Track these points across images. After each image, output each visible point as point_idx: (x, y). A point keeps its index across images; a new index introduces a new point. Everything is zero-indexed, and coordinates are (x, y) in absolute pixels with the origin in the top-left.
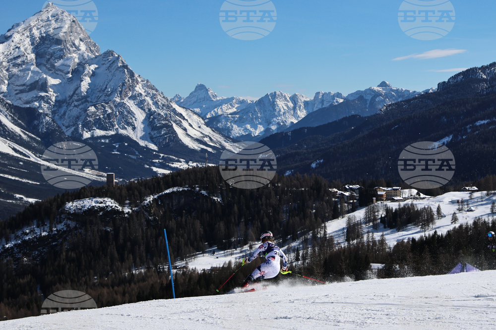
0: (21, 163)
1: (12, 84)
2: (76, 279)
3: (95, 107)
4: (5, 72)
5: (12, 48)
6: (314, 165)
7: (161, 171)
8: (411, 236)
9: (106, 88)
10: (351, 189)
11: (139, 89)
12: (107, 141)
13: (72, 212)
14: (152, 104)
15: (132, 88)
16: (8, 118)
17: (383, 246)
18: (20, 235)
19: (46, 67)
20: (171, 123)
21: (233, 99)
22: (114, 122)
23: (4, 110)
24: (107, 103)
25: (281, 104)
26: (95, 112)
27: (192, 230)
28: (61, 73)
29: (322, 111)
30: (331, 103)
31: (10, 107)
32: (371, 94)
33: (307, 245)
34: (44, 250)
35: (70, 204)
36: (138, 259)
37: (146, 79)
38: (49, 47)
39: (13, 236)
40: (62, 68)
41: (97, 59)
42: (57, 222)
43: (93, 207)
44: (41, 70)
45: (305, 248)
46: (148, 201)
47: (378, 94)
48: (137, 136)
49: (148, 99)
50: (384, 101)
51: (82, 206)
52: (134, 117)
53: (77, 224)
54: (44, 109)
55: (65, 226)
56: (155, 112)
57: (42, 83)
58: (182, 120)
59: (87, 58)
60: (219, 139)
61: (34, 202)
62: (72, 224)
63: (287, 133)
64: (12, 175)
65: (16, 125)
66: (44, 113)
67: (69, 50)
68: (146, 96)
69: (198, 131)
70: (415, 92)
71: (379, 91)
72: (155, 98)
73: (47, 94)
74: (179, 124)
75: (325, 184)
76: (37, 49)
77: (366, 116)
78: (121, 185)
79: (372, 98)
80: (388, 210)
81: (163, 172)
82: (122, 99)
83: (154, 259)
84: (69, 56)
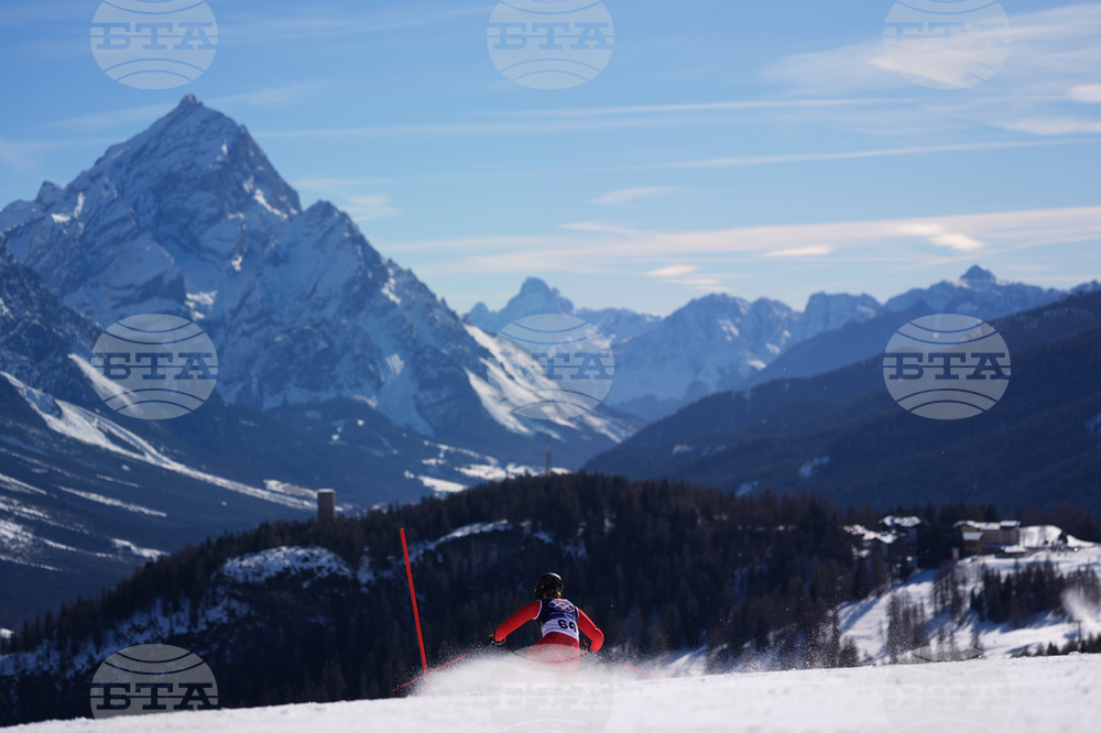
0: (125, 467)
1: (106, 284)
3: (290, 336)
6: (805, 471)
7: (444, 487)
9: (314, 290)
10: (898, 526)
11: (389, 291)
12: (318, 415)
13: (240, 580)
14: (419, 328)
15: (373, 289)
19: (180, 245)
20: (464, 371)
21: (610, 312)
22: (332, 370)
24: (317, 327)
25: (725, 323)
26: (289, 347)
29: (825, 341)
30: (847, 319)
32: (944, 297)
35: (236, 562)
37: (405, 268)
38: (187, 198)
39: (110, 634)
41: (294, 223)
42: (207, 604)
43: (288, 569)
44: (167, 250)
46: (414, 556)
47: (960, 297)
48: (385, 404)
49: (411, 315)
50: (976, 313)
51: (262, 568)
53: (252, 608)
55: (225, 613)
56: (428, 345)
57: (172, 281)
58: (490, 365)
59: (272, 221)
61: (154, 557)
62: (242, 609)
63: (742, 393)
64: (107, 495)
67: (230, 204)
68: (406, 308)
70: (1053, 288)
71: (965, 289)
72: (427, 313)
74: (483, 374)
75: (835, 515)
78: (351, 520)
80: (988, 577)
81: (446, 489)
84: (231, 216)
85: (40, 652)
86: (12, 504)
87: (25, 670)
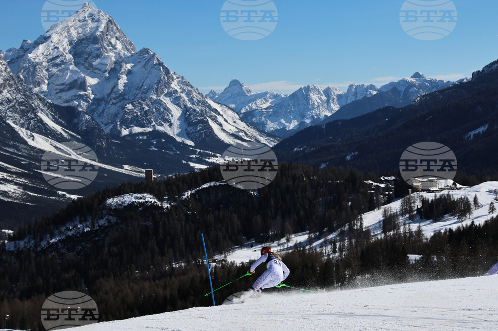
1: (52, 83)
2: (119, 274)
3: (133, 105)
4: (45, 72)
5: (51, 48)
6: (348, 158)
7: (198, 166)
8: (448, 227)
9: (143, 85)
10: (386, 180)
11: (175, 85)
12: (145, 138)
13: (113, 208)
14: (187, 101)
15: (168, 85)
16: (49, 117)
17: (420, 237)
18: (63, 231)
19: (85, 66)
20: (206, 118)
21: (266, 93)
22: (151, 119)
23: (45, 109)
24: (144, 101)
25: (314, 97)
26: (132, 109)
27: (230, 224)
28: (99, 72)
29: (356, 104)
30: (364, 95)
31: (51, 106)
32: (404, 85)
33: (343, 237)
34: (87, 245)
35: (111, 200)
36: (178, 253)
37: (181, 76)
38: (87, 47)
39: (57, 231)
40: (99, 67)
41: (133, 57)
42: (98, 218)
43: (133, 202)
44: (79, 69)
45: (342, 240)
46: (186, 195)
47: (411, 85)
48: (173, 133)
49: (183, 95)
50: (418, 92)
51: (122, 202)
52: (170, 113)
53: (118, 219)
54: (83, 108)
55: (106, 221)
56: (191, 108)
57: (81, 82)
58: (217, 116)
59: (124, 57)
60: (254, 134)
61: (76, 198)
62: (113, 219)
63: (321, 126)
65: (57, 124)
66: (83, 111)
67: (106, 49)
68: (182, 92)
69: (233, 126)
70: (449, 82)
71: (413, 82)
72: (190, 94)
73: (86, 93)
74: (215, 120)
75: (360, 176)
76: (75, 49)
77: (399, 107)
78: (160, 181)
79: (406, 90)
80: (424, 201)
81: (199, 167)
82: (158, 96)
83: (194, 252)
84: (106, 54)
85: (26, 240)
86: (13, 177)
87: (19, 248)
